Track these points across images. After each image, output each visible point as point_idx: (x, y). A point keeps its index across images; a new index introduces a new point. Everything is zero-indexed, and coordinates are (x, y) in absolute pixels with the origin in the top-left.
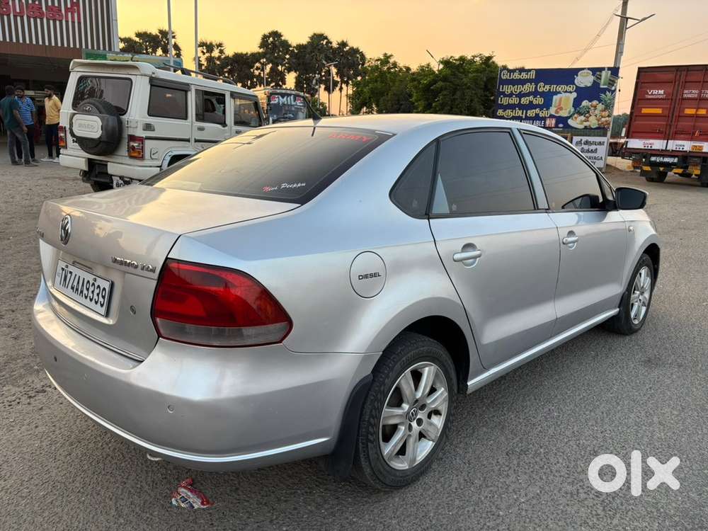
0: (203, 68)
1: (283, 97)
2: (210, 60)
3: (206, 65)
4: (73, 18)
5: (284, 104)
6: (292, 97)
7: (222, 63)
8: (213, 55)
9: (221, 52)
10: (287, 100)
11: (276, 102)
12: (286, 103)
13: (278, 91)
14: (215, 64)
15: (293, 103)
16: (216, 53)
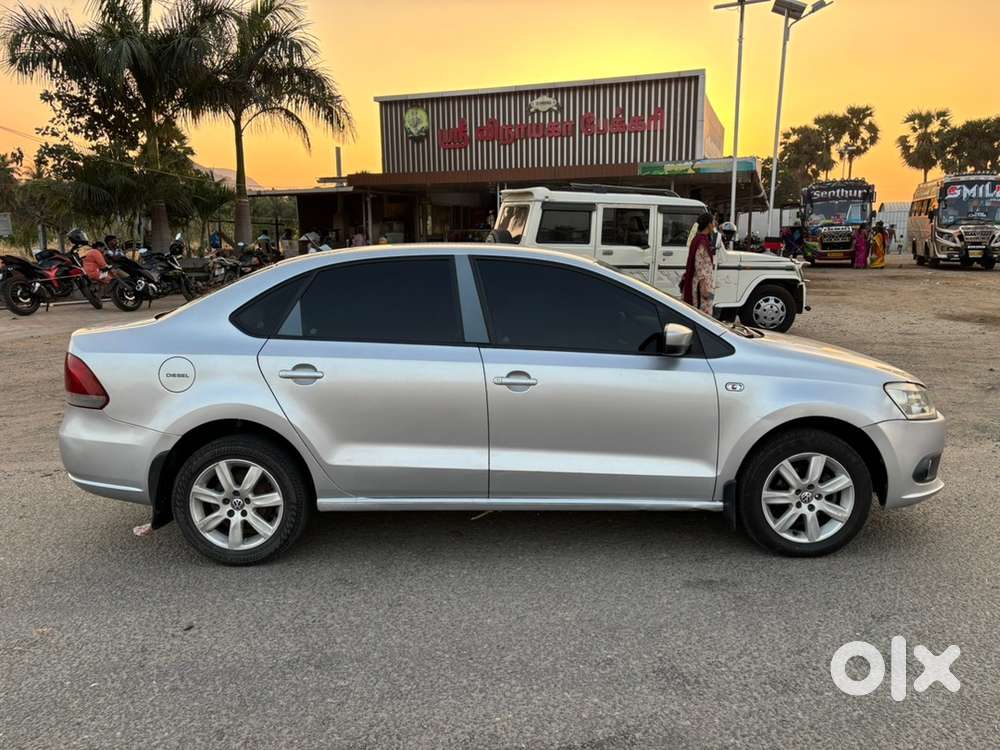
0: (911, 151)
1: (970, 187)
2: (924, 138)
3: (915, 145)
4: (655, 126)
5: (971, 198)
6: (987, 186)
7: (942, 141)
8: (929, 130)
9: (944, 123)
10: (977, 191)
11: (956, 196)
12: (974, 196)
13: (963, 178)
14: (931, 142)
15: (988, 194)
16: (935, 127)
